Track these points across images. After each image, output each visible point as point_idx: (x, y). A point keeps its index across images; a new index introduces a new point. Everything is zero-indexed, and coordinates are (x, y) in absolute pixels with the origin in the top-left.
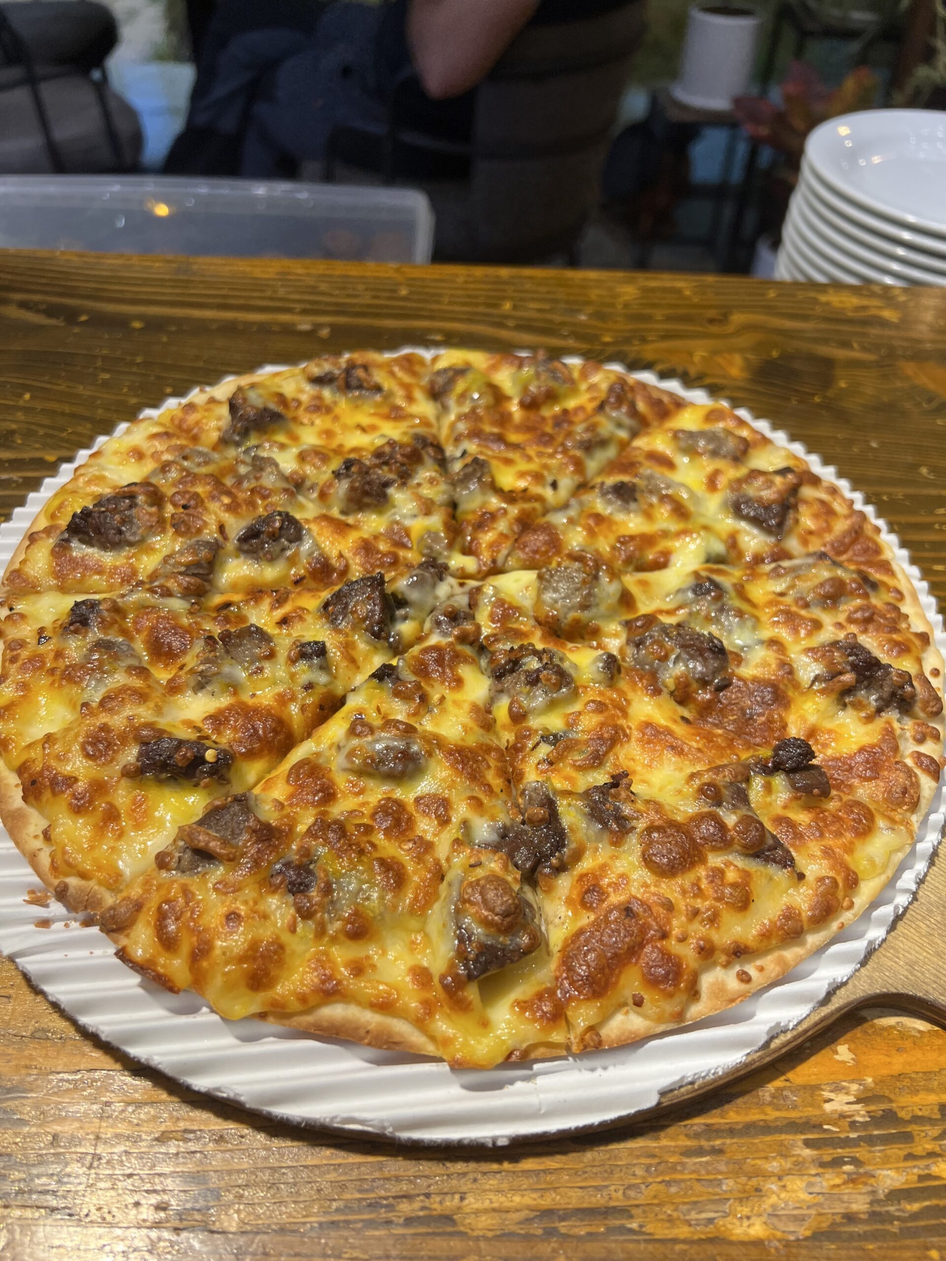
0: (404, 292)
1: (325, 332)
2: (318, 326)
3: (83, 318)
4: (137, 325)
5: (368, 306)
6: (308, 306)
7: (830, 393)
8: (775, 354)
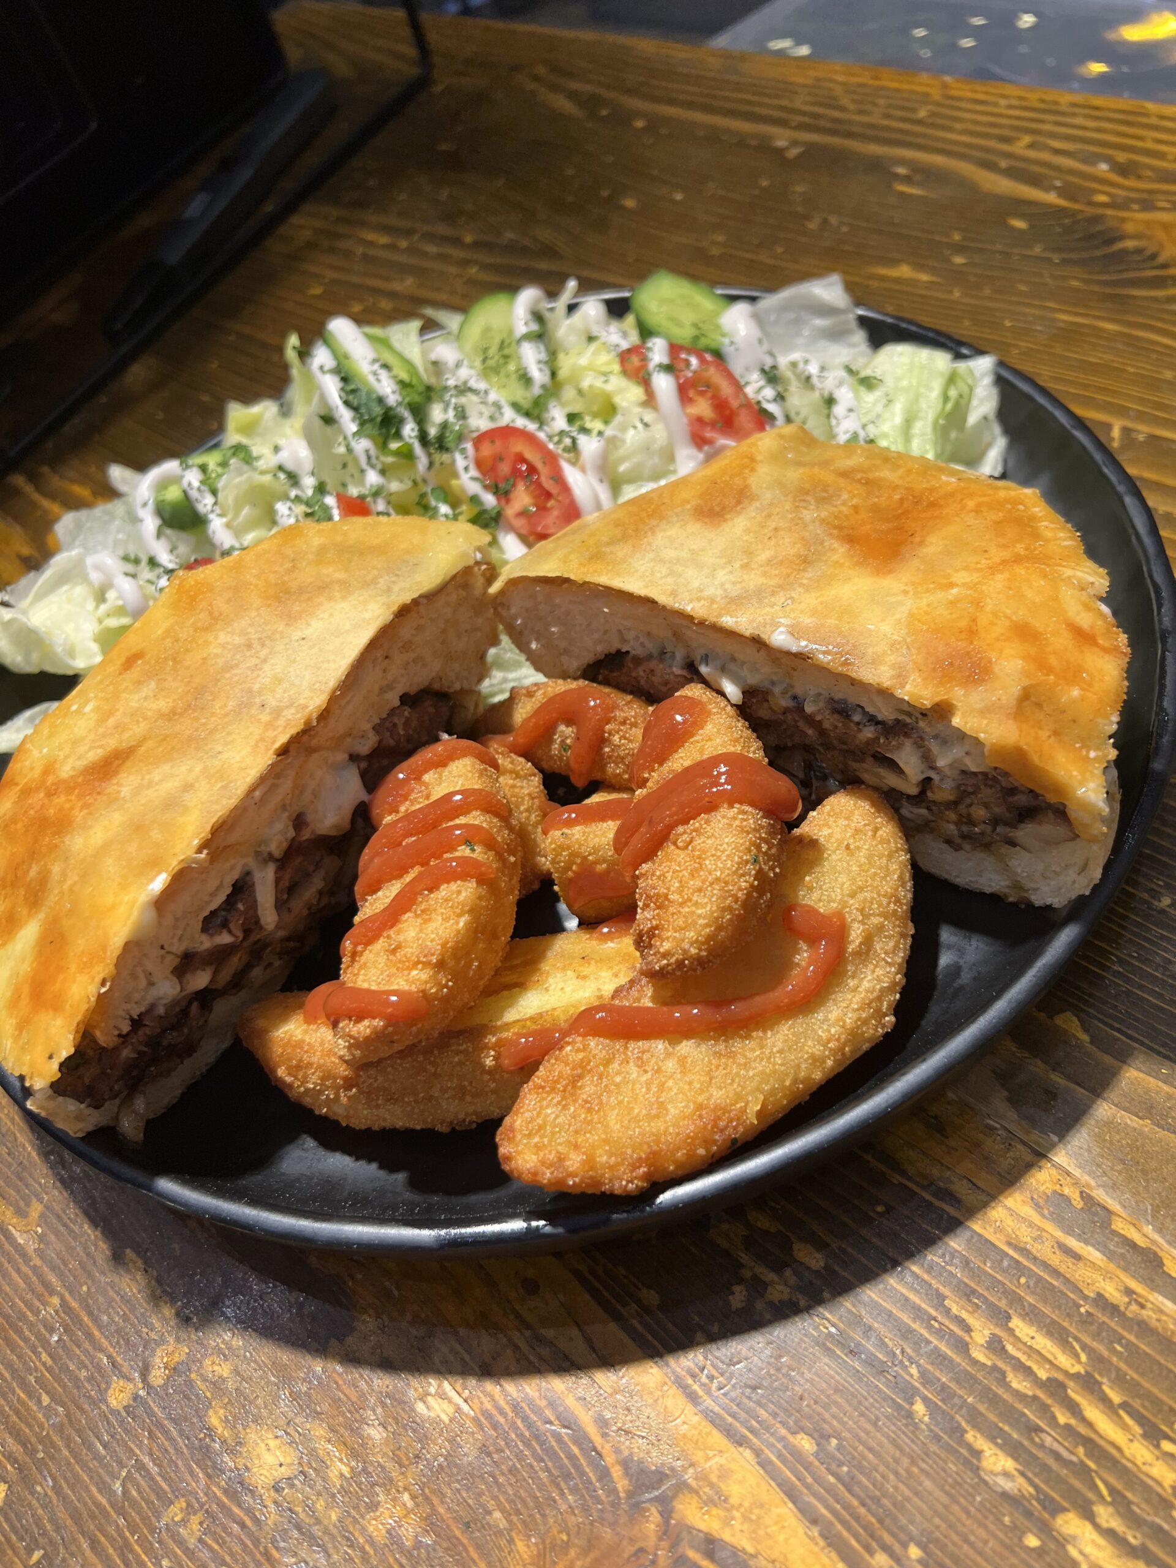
0: (922, 114)
1: (793, 152)
2: (794, 143)
3: (604, 112)
4: (640, 124)
5: (872, 126)
6: (806, 120)
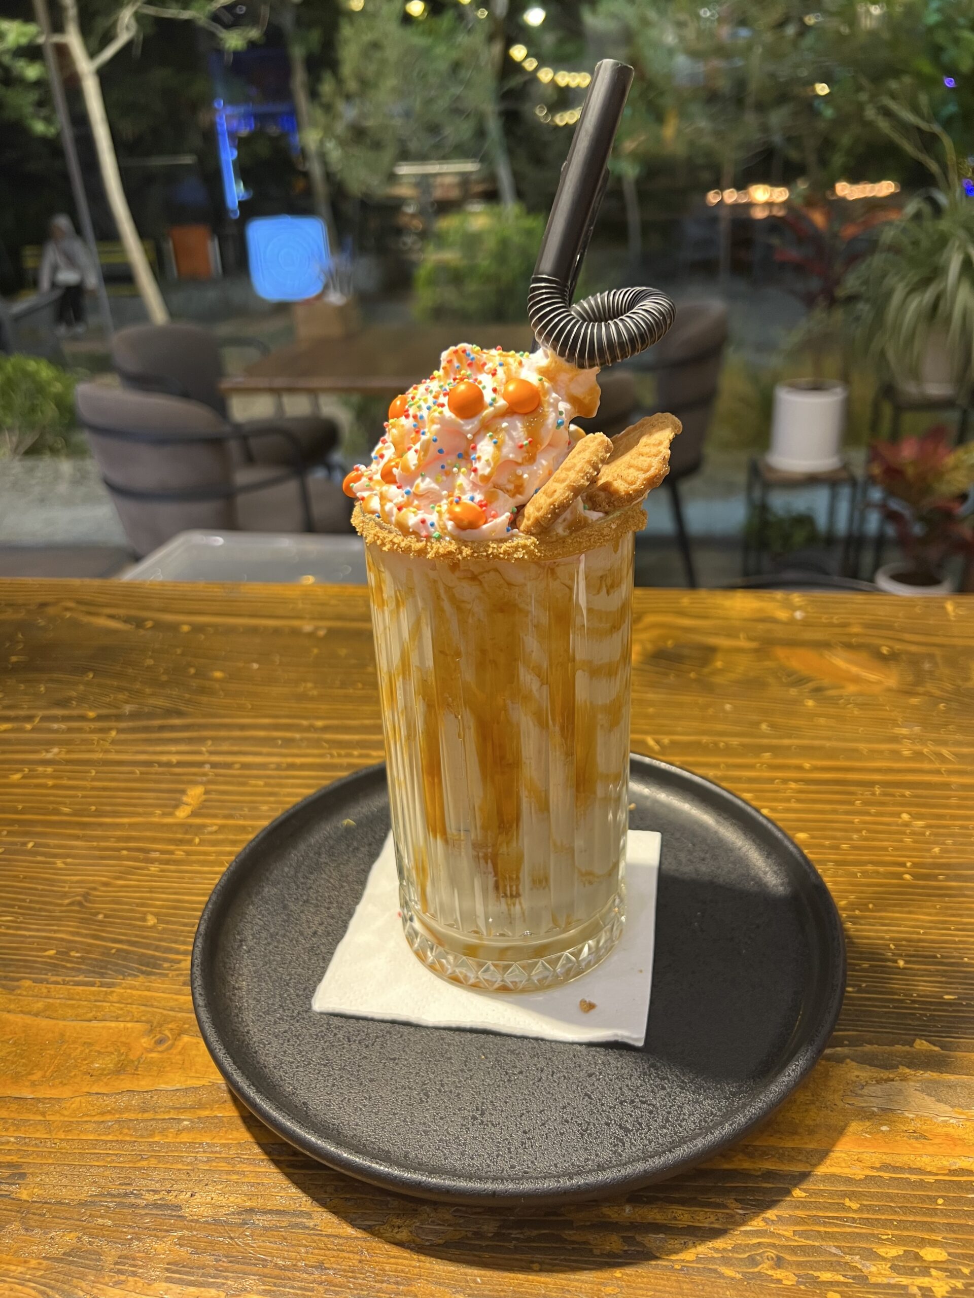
7: (706, 670)
8: (670, 643)
